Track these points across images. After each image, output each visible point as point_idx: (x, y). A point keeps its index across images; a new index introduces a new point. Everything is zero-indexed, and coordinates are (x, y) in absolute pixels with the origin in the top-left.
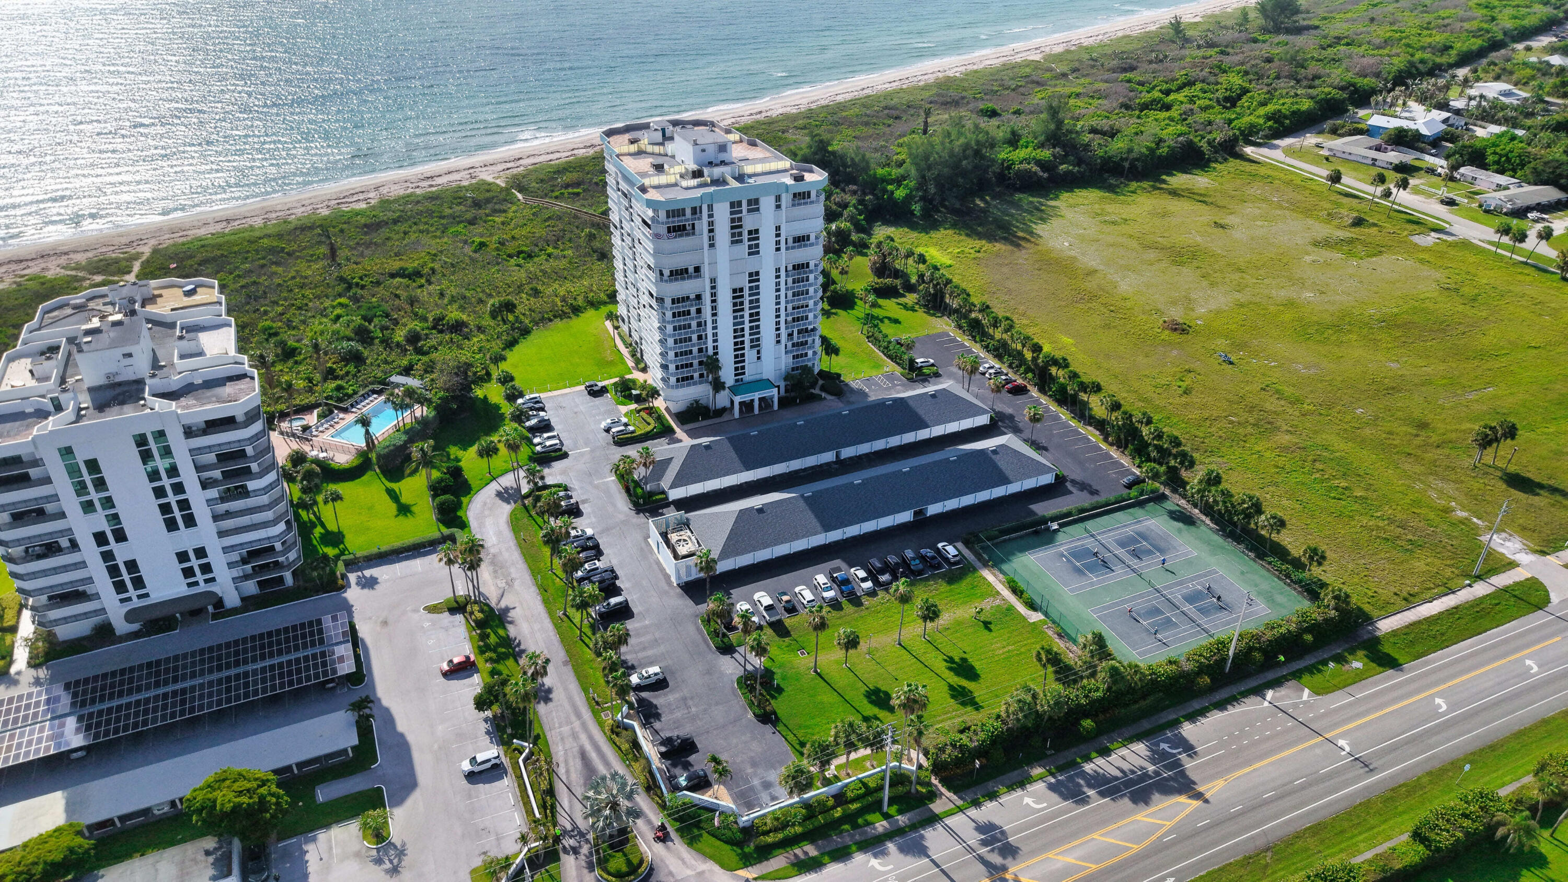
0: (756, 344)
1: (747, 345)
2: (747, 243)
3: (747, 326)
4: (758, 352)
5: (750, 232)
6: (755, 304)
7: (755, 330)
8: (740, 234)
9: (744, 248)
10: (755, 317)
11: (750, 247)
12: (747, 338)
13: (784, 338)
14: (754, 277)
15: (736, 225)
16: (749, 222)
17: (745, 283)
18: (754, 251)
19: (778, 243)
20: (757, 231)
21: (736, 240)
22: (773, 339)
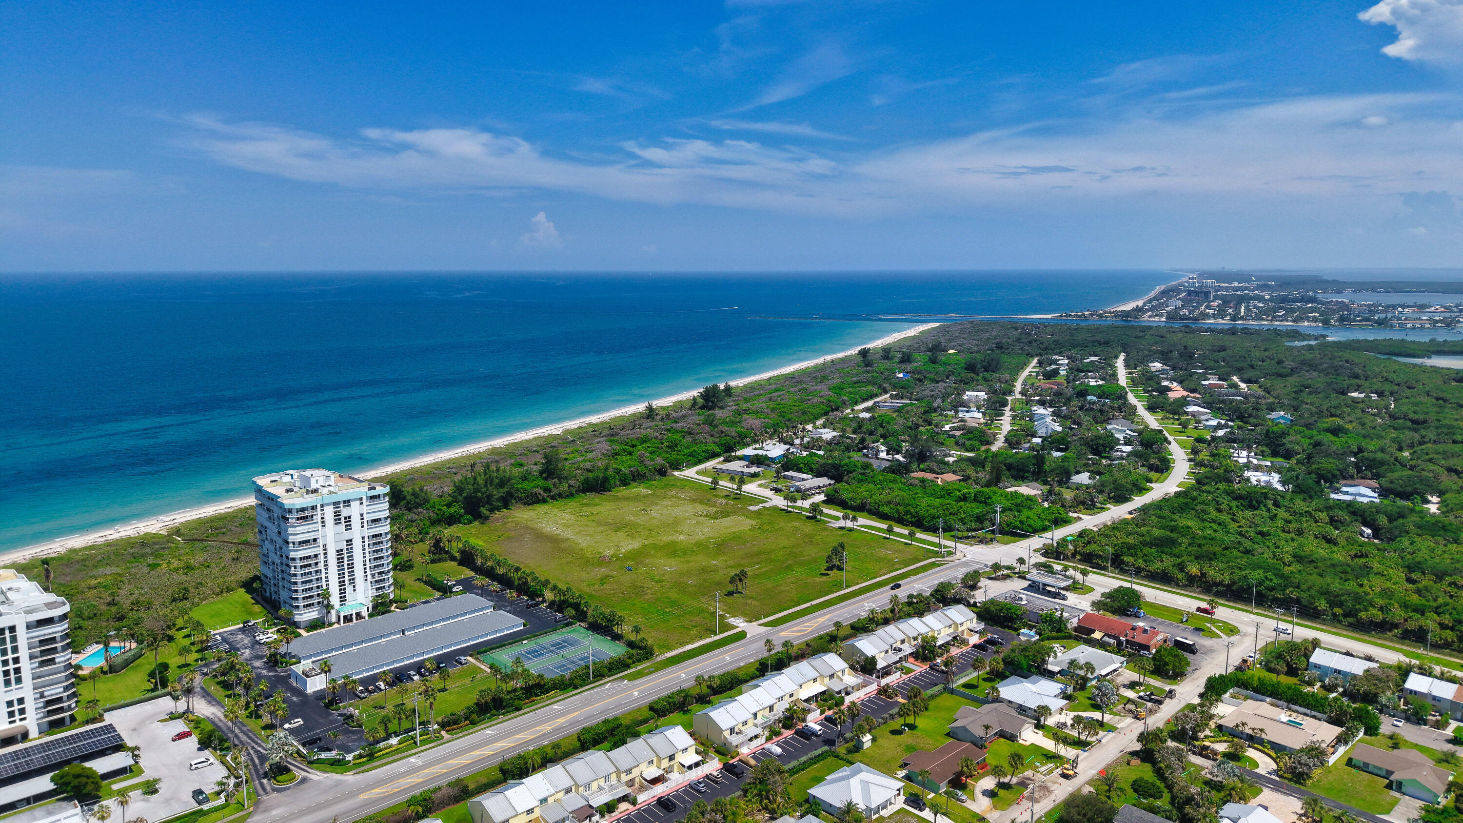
0: (352, 581)
1: (347, 582)
2: (344, 524)
3: (346, 571)
4: (354, 587)
5: (346, 518)
6: (351, 558)
7: (352, 573)
8: (340, 519)
9: (342, 526)
10: (351, 566)
11: (346, 526)
12: (347, 579)
13: (369, 577)
14: (349, 542)
15: (337, 514)
16: (345, 512)
17: (343, 546)
18: (348, 528)
19: (362, 523)
20: (349, 517)
21: (337, 521)
22: (363, 579)
